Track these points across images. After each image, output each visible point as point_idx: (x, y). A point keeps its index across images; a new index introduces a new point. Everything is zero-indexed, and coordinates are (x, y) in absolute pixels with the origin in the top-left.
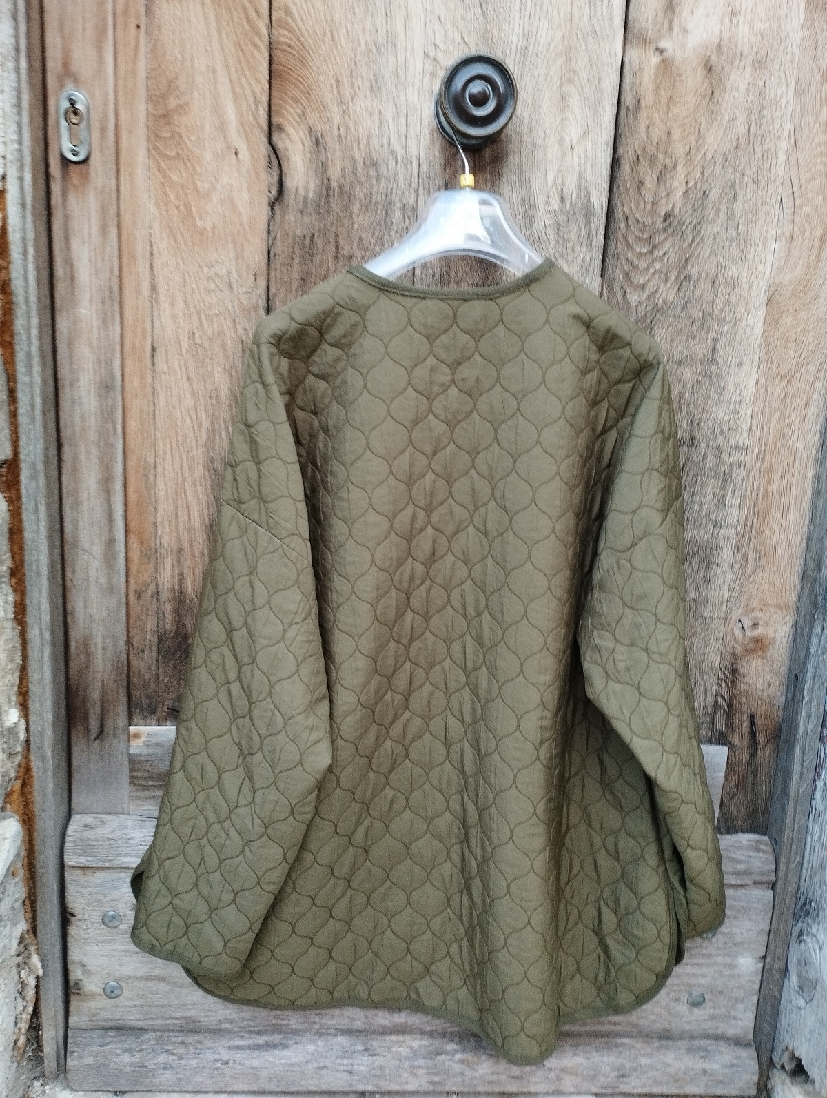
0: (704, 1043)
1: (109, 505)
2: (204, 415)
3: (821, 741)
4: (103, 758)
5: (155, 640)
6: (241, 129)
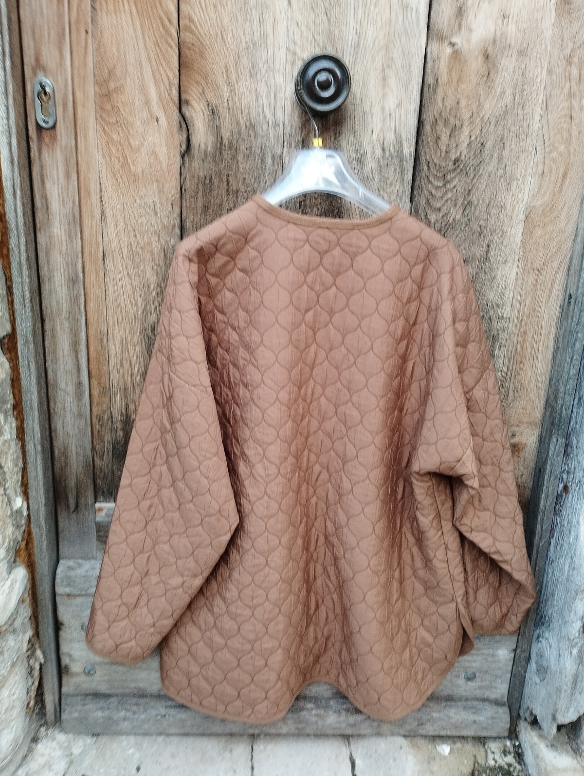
0: (475, 703)
1: (78, 360)
2: (139, 299)
3: (556, 514)
4: (78, 524)
5: (111, 447)
6: (160, 103)
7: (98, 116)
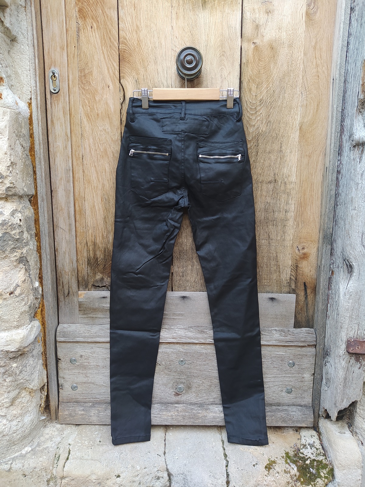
1: (69, 212)
3: (329, 289)
4: (69, 303)
5: (86, 260)
6: (110, 79)
7: (80, 86)
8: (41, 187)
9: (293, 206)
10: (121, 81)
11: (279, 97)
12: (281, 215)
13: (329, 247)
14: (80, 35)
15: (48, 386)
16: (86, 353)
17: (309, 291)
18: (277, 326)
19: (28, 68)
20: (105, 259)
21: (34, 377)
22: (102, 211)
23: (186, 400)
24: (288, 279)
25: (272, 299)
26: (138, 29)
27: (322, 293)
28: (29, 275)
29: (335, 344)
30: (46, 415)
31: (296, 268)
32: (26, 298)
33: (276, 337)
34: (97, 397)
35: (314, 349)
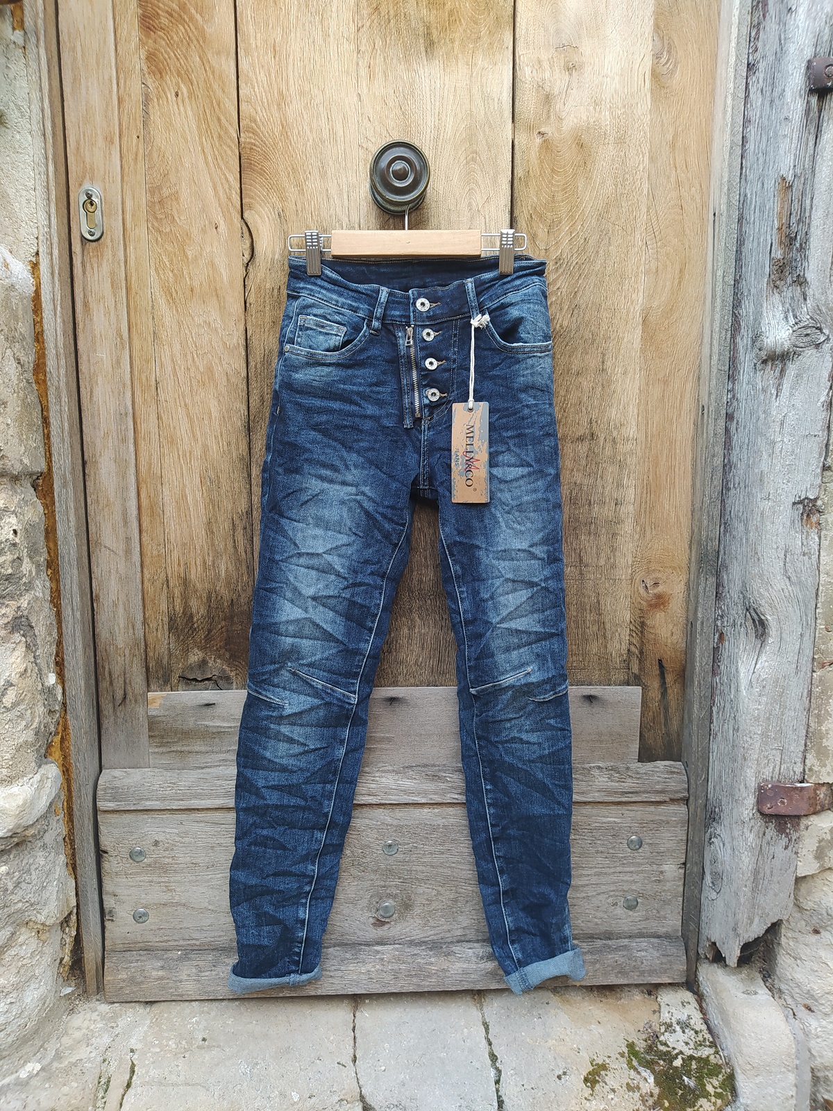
1: (126, 510)
3: (714, 673)
4: (126, 721)
5: (166, 620)
6: (219, 209)
7: (150, 225)
8: (60, 455)
9: (631, 491)
10: (246, 215)
11: (597, 252)
12: (607, 512)
13: (712, 580)
14: (151, 112)
15: (78, 914)
16: (168, 836)
17: (669, 678)
18: (603, 759)
19: (30, 184)
20: (210, 616)
21: (48, 894)
22: (202, 506)
23: (401, 935)
24: (623, 652)
25: (590, 699)
26: (282, 100)
27: (699, 682)
28: (34, 657)
29: (732, 795)
30: (73, 984)
31: (641, 627)
32: (29, 711)
33: (600, 784)
34: (194, 936)
35: (684, 809)
